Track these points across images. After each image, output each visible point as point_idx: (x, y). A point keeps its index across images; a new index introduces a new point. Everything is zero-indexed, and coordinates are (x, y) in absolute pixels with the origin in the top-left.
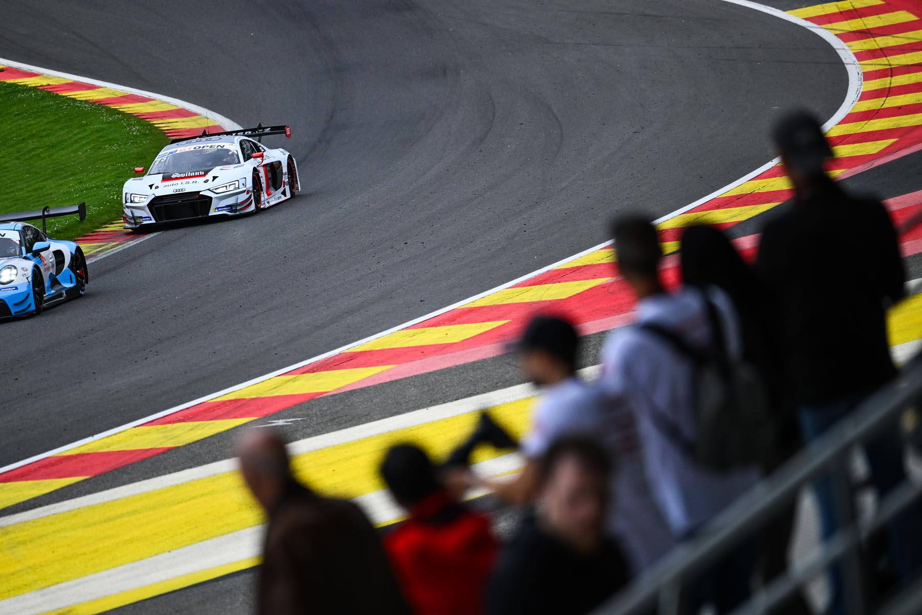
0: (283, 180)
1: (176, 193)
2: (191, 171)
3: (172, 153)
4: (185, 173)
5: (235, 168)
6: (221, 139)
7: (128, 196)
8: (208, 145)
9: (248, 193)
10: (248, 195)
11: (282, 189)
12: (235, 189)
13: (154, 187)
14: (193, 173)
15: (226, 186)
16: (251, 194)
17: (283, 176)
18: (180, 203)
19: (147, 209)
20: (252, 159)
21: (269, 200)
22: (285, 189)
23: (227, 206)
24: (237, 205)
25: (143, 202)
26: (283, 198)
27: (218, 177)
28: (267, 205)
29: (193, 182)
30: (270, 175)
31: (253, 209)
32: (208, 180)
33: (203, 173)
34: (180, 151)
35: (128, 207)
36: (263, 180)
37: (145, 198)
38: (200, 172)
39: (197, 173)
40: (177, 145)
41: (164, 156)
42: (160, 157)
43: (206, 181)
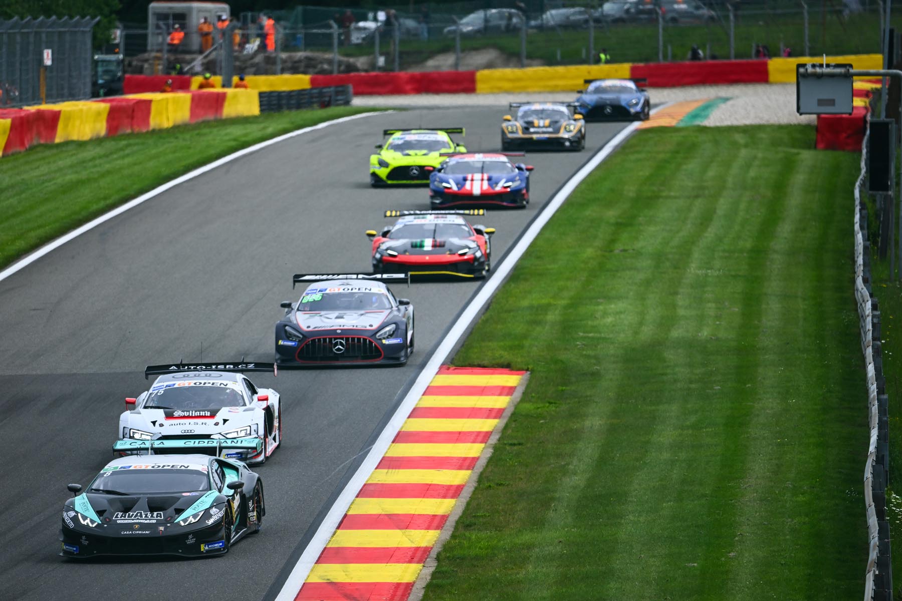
0: (275, 424)
1: (185, 434)
2: (196, 409)
3: (169, 386)
5: (242, 410)
7: (127, 431)
8: (209, 381)
12: (246, 435)
13: (157, 424)
14: (198, 412)
15: (237, 432)
22: (275, 434)
23: (237, 453)
26: (274, 445)
27: (228, 420)
29: (200, 423)
32: (218, 423)
33: (210, 413)
34: (179, 385)
38: (206, 412)
39: (202, 413)
40: (173, 377)
41: (160, 388)
42: (155, 390)
43: (215, 423)
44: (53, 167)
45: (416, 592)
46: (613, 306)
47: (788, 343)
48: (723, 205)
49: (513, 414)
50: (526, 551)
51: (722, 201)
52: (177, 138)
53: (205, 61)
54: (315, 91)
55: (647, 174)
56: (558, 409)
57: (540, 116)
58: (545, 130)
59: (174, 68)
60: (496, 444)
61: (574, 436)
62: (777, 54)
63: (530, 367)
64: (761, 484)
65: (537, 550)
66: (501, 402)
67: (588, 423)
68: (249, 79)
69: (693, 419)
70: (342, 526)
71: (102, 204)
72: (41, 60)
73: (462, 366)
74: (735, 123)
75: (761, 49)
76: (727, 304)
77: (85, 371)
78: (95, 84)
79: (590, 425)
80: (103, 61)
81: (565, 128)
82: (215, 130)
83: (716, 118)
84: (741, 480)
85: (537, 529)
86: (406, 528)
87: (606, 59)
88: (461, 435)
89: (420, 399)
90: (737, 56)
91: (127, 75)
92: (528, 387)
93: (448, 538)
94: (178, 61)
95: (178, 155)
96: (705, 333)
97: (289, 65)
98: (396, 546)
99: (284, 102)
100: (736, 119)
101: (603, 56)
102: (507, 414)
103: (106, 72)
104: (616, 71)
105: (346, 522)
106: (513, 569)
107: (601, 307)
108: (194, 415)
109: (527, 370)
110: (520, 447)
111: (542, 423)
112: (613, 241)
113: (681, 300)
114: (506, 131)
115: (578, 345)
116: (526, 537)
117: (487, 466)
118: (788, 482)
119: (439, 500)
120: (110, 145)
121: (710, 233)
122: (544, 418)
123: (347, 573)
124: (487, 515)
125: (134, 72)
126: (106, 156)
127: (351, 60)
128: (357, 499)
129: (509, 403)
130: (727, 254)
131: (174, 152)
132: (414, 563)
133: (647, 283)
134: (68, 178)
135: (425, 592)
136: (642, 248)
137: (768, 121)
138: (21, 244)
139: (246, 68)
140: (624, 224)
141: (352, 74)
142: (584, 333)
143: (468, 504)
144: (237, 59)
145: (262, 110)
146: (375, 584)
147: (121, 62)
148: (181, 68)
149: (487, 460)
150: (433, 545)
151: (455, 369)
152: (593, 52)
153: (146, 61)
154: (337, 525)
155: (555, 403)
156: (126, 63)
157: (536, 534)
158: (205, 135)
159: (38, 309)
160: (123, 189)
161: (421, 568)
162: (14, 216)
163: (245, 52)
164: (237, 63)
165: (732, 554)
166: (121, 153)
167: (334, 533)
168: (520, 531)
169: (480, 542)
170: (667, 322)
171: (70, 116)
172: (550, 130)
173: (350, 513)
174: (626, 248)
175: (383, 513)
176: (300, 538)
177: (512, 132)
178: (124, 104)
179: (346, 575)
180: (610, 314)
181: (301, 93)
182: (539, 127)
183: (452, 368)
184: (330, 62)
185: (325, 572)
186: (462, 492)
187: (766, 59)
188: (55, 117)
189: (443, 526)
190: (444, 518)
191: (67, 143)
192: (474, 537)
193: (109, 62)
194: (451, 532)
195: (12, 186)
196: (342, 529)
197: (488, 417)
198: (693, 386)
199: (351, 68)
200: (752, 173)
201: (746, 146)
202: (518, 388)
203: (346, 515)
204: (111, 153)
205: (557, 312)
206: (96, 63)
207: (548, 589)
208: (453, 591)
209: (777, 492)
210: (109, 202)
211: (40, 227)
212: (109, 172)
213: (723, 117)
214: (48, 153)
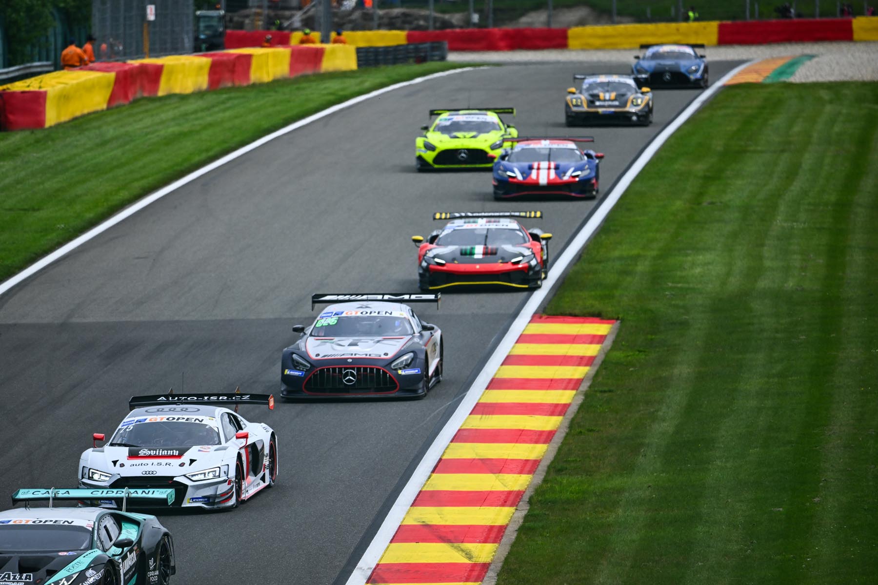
0: (264, 463)
1: (146, 475)
2: (163, 448)
3: (140, 422)
4: (156, 451)
6: (199, 410)
7: (86, 471)
8: (183, 417)
9: (229, 484)
10: (230, 486)
11: (262, 474)
12: (215, 477)
13: (118, 464)
14: (166, 452)
15: (205, 474)
16: (233, 485)
17: (265, 458)
21: (248, 489)
22: (265, 473)
23: (204, 497)
24: (215, 496)
25: (103, 480)
26: (263, 485)
27: (196, 460)
28: (247, 497)
29: (166, 464)
30: (252, 459)
31: (233, 503)
32: (184, 463)
33: (178, 453)
34: (150, 420)
35: (85, 484)
36: (245, 465)
37: (107, 476)
38: (174, 451)
39: (170, 453)
40: (146, 411)
41: (130, 424)
42: (125, 425)
43: (181, 464)
44: (157, 119)
45: (508, 535)
46: (701, 257)
47: (872, 295)
48: (808, 160)
49: (604, 362)
50: (616, 495)
51: (807, 156)
52: (276, 92)
53: (304, 17)
54: (411, 47)
55: (735, 128)
56: (647, 358)
57: (606, 88)
58: (610, 103)
59: (274, 24)
60: (587, 391)
61: (662, 383)
62: (861, 14)
63: (620, 316)
64: (844, 431)
65: (627, 494)
66: (592, 350)
67: (676, 371)
68: (346, 34)
69: (778, 368)
70: (436, 470)
71: (204, 156)
72: (144, 15)
73: (554, 315)
74: (821, 79)
75: (846, 8)
76: (812, 255)
77: (186, 319)
78: (197, 39)
79: (678, 373)
80: (205, 17)
81: (632, 102)
82: (314, 85)
83: (802, 75)
84: (825, 428)
85: (626, 473)
86: (500, 473)
87: (695, 16)
88: (552, 382)
89: (513, 347)
90: (822, 15)
91: (229, 31)
92: (618, 336)
93: (540, 482)
94: (278, 17)
95: (278, 108)
96: (791, 284)
97: (385, 21)
98: (489, 489)
99: (381, 57)
100: (821, 76)
101: (691, 14)
102: (598, 361)
103: (208, 27)
104: (705, 28)
105: (441, 466)
106: (603, 512)
107: (689, 258)
108: (160, 455)
109: (618, 319)
110: (610, 394)
111: (632, 371)
112: (701, 194)
113: (767, 252)
114: (571, 105)
115: (667, 295)
116: (617, 482)
117: (578, 412)
118: (871, 430)
119: (531, 445)
120: (211, 98)
121: (796, 186)
122: (634, 366)
123: (442, 516)
124: (578, 460)
125: (234, 28)
126: (208, 109)
127: (447, 17)
128: (452, 444)
129: (600, 351)
130: (812, 208)
131: (274, 105)
132: (507, 506)
133: (734, 235)
134: (171, 130)
135: (517, 534)
136: (730, 201)
137: (852, 77)
138: (124, 194)
139: (343, 24)
140: (712, 177)
141: (448, 30)
142: (673, 283)
143: (560, 449)
144: (335, 15)
145: (359, 65)
146: (469, 527)
147: (221, 18)
148: (281, 24)
149: (577, 407)
150: (526, 489)
151: (548, 318)
152: (682, 10)
153: (247, 16)
154: (431, 469)
155: (644, 352)
156: (228, 18)
157: (625, 478)
158: (304, 89)
159: (141, 258)
160: (224, 142)
161: (514, 511)
162: (118, 167)
163: (343, 9)
164: (336, 20)
165: (816, 499)
166: (222, 107)
167: (429, 477)
168: (610, 476)
169: (571, 486)
170: (754, 272)
171: (173, 70)
172: (617, 103)
173: (444, 457)
174: (714, 200)
175: (477, 457)
176: (397, 482)
177: (577, 106)
178: (225, 58)
179: (441, 517)
180: (698, 265)
181: (396, 48)
182: (605, 100)
183: (544, 316)
184: (426, 18)
185: (421, 514)
186: (554, 438)
187: (850, 17)
188: (158, 71)
189: (535, 471)
190: (536, 463)
191: (170, 96)
192: (565, 482)
193: (211, 18)
194: (543, 477)
195: (116, 138)
196: (437, 473)
197: (579, 365)
198: (779, 335)
199: (446, 24)
200: (836, 129)
201: (831, 102)
202: (608, 338)
203: (440, 460)
204: (213, 106)
205: (647, 263)
206: (198, 19)
207: (637, 532)
208: (545, 534)
209: (861, 439)
210: (211, 153)
211: (143, 178)
212: (210, 125)
213: (808, 73)
214: (151, 106)
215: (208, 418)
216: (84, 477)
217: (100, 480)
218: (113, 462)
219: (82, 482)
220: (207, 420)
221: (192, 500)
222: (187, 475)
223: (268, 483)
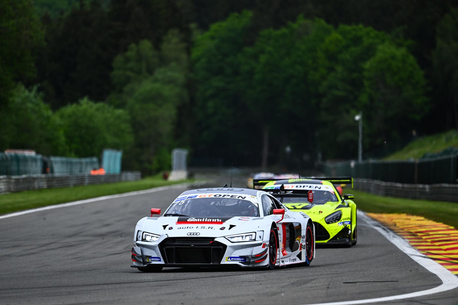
1: (190, 236)
2: (209, 217)
4: (202, 219)
5: (253, 219)
6: (243, 190)
7: (140, 234)
8: (229, 194)
9: (263, 247)
10: (264, 249)
11: (298, 252)
12: (251, 240)
13: (167, 228)
14: (211, 220)
15: (243, 237)
16: (267, 249)
17: (301, 239)
18: (193, 248)
19: (158, 249)
20: (273, 215)
21: (284, 260)
22: (301, 252)
23: (241, 257)
24: (251, 257)
25: (154, 241)
26: (298, 261)
28: (281, 264)
29: (209, 228)
30: (288, 235)
31: (266, 264)
32: (225, 228)
33: (220, 220)
35: (138, 245)
36: (281, 238)
37: (157, 237)
38: (218, 219)
39: (214, 220)
41: (182, 200)
42: (178, 201)
43: (221, 228)
215: (250, 196)
216: (139, 239)
217: (151, 241)
218: (163, 226)
219: (136, 243)
220: (249, 197)
221: (231, 259)
222: (226, 237)
223: (305, 261)
